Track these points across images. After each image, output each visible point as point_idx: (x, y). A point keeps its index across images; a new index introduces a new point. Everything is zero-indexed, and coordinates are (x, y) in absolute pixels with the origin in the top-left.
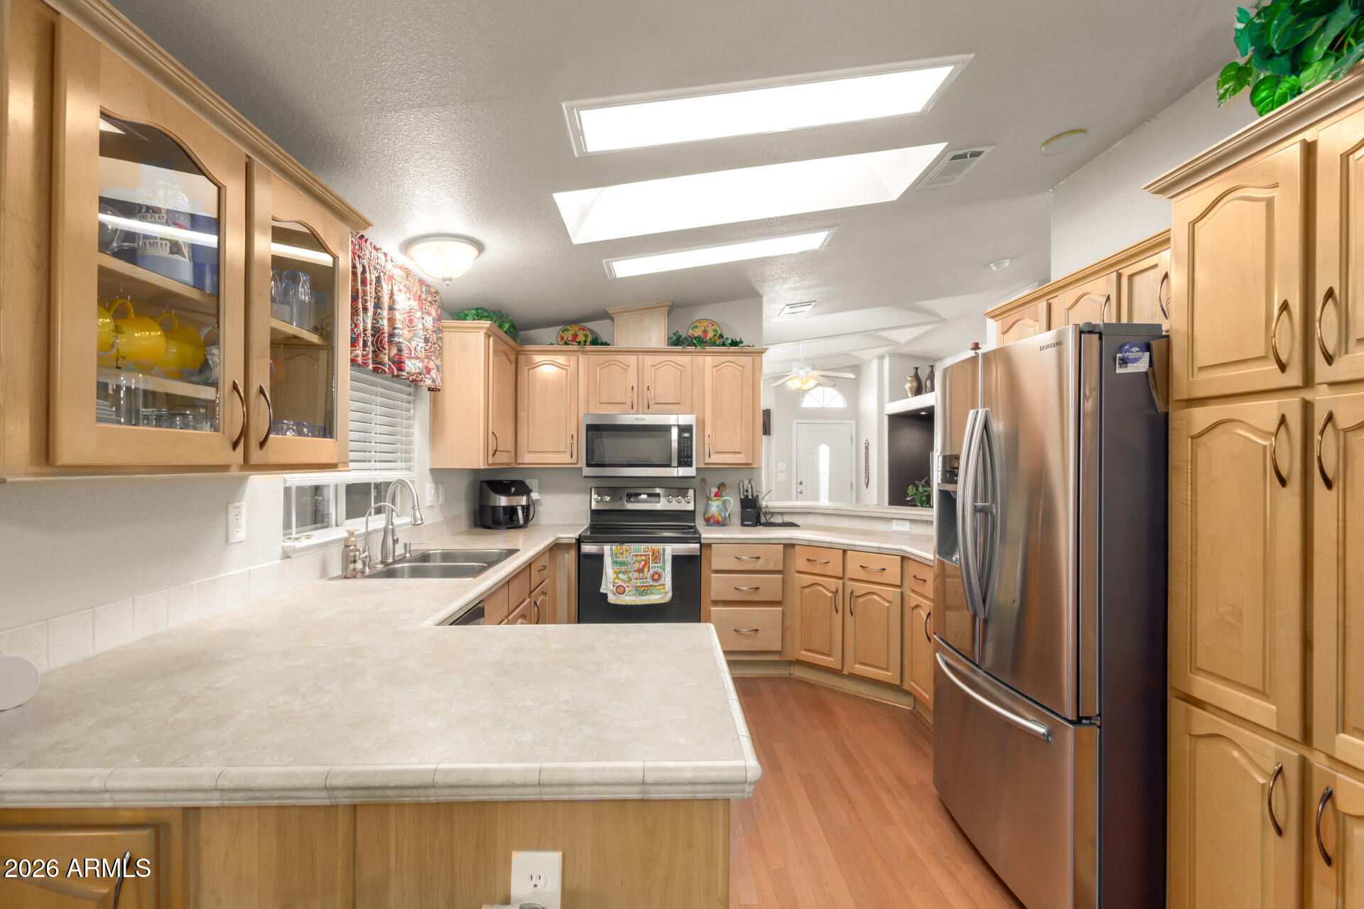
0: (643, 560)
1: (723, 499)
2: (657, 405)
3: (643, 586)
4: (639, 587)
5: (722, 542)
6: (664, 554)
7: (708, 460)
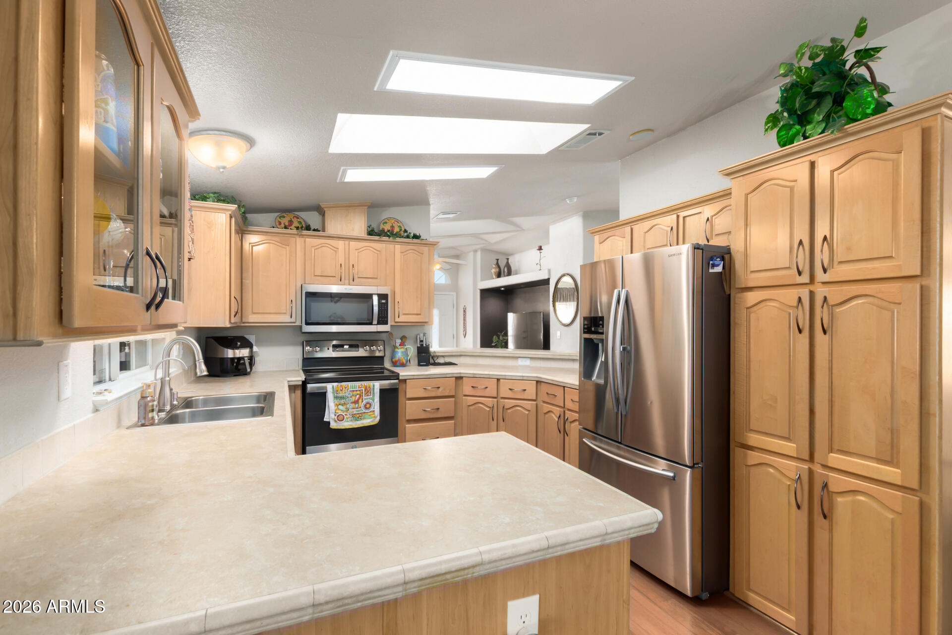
0: (358, 394)
1: (406, 347)
2: (360, 279)
3: (358, 414)
4: (355, 414)
5: (414, 378)
6: (374, 389)
7: (397, 320)
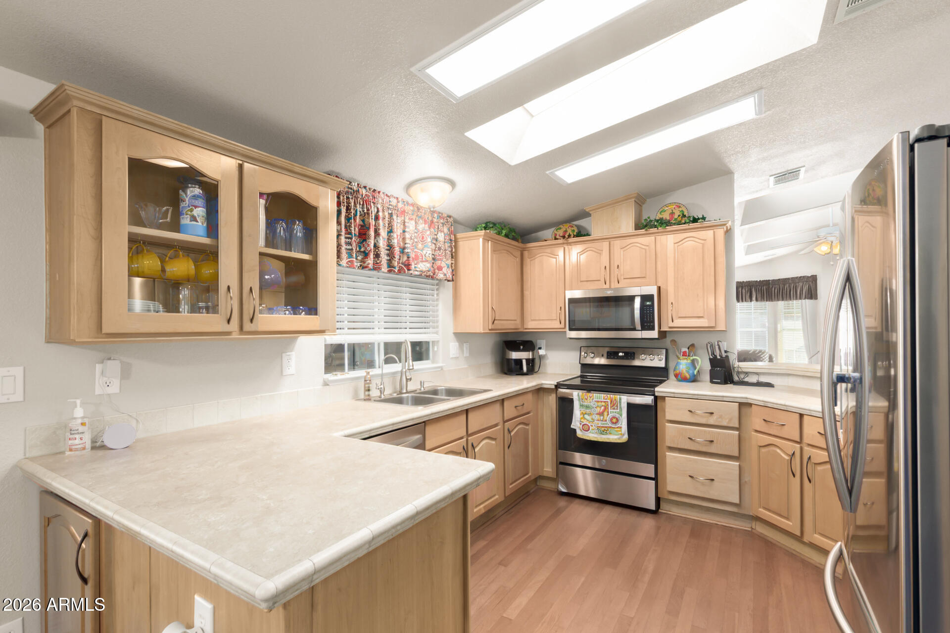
0: (603, 406)
1: (692, 358)
2: (625, 280)
3: (603, 427)
4: (599, 427)
5: (674, 396)
6: (620, 402)
7: (671, 324)
